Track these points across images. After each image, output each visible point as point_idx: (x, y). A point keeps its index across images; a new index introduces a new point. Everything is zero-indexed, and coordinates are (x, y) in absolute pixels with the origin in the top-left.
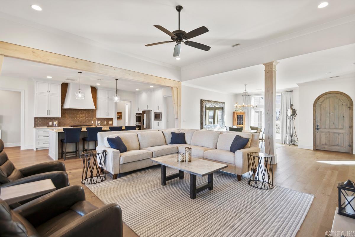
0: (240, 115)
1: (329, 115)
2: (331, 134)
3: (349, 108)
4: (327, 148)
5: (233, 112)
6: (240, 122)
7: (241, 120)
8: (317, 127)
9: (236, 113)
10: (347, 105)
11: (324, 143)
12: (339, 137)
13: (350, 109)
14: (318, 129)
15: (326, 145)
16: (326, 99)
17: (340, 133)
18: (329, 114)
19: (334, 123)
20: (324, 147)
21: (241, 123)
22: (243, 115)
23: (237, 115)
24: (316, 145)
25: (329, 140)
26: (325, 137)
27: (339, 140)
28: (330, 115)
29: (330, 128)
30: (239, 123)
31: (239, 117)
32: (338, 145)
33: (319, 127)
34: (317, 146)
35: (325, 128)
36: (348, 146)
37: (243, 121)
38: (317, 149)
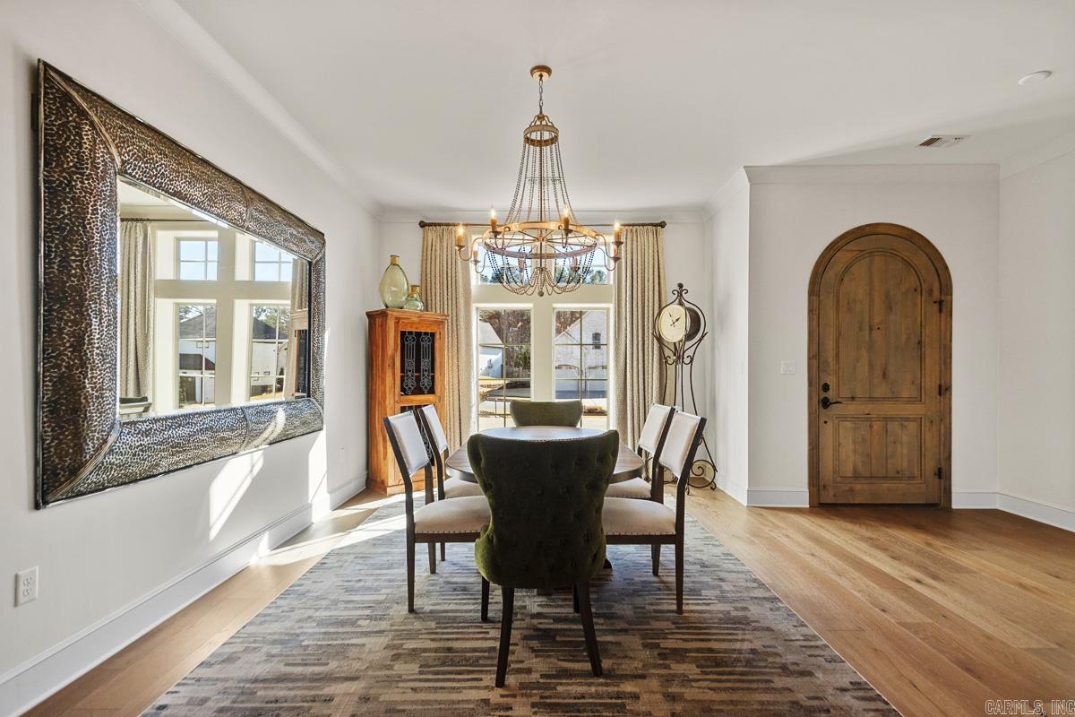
0: (419, 334)
1: (867, 338)
2: (876, 426)
3: (936, 307)
4: (863, 492)
5: (369, 315)
6: (418, 379)
7: (425, 363)
8: (823, 395)
9: (398, 320)
10: (931, 292)
11: (848, 470)
12: (905, 439)
13: (940, 311)
14: (826, 403)
15: (857, 476)
16: (857, 259)
17: (907, 419)
18: (867, 332)
19: (884, 375)
20: (851, 490)
21: (426, 381)
22: (433, 335)
23: (403, 333)
24: (821, 484)
25: (869, 455)
26: (854, 442)
27: (905, 451)
28: (870, 338)
29: (872, 399)
30: (411, 383)
31: (411, 343)
32: (898, 476)
33: (831, 395)
34: (824, 487)
35: (853, 398)
36: (935, 474)
37: (433, 371)
38: (822, 502)
